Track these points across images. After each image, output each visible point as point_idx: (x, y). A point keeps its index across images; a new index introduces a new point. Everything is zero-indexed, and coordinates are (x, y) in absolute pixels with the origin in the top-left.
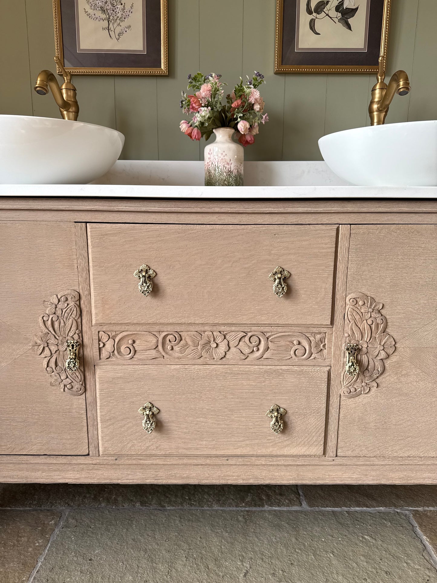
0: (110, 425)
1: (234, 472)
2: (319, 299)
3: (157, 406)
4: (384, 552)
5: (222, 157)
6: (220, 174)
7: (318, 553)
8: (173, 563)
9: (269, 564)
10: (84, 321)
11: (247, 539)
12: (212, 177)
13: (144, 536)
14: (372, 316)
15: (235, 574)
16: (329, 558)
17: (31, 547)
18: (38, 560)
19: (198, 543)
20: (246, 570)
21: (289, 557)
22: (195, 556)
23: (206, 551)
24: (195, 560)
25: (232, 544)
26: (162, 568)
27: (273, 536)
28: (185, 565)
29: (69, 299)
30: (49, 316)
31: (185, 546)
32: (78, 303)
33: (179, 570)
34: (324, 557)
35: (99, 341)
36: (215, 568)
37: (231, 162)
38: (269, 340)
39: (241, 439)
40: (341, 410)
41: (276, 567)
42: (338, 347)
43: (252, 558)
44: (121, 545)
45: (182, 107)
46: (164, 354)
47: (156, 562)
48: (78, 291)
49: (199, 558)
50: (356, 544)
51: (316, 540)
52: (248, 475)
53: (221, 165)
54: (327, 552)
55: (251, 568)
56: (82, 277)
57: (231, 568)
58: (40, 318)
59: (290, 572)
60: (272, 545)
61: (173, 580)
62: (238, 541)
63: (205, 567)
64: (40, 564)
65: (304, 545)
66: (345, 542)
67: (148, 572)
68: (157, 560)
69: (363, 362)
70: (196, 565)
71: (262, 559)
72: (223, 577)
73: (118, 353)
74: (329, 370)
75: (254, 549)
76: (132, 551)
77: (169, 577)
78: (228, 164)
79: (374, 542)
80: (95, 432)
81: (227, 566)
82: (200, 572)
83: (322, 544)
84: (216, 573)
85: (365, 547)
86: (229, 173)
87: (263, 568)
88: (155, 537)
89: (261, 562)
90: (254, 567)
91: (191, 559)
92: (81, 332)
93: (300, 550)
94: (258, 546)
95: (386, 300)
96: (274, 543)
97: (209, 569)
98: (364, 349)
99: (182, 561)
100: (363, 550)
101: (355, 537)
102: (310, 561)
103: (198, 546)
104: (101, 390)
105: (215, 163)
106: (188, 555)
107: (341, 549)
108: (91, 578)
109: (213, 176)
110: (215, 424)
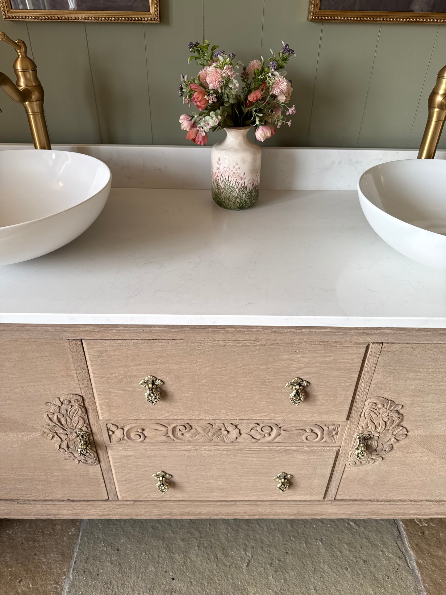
0: (126, 484)
1: (241, 510)
2: (337, 403)
3: (169, 473)
4: (365, 540)
5: (234, 171)
6: (231, 190)
7: (309, 540)
8: (187, 553)
9: (267, 553)
10: (90, 417)
11: (249, 526)
12: (221, 192)
13: (161, 523)
14: (389, 415)
15: (240, 564)
16: (318, 546)
17: (65, 536)
18: (74, 550)
19: (208, 530)
20: (249, 560)
21: (284, 545)
22: (206, 545)
23: (215, 540)
24: (206, 549)
25: (237, 531)
26: (178, 557)
27: (272, 523)
28: (197, 555)
29: (73, 402)
30: (54, 414)
31: (197, 534)
32: (82, 404)
33: (193, 560)
34: (314, 545)
35: (108, 430)
36: (223, 558)
37: (245, 176)
38: (281, 429)
39: (249, 492)
40: (344, 473)
41: (273, 556)
42: (350, 435)
43: (253, 547)
44: (142, 534)
45: (182, 95)
46: (174, 438)
47: (174, 552)
48: (81, 395)
49: (209, 547)
50: (342, 531)
51: (308, 526)
52: (253, 512)
53: (233, 180)
54: (317, 539)
55: (252, 557)
56: (83, 384)
57: (236, 558)
58: (45, 416)
59: (285, 561)
60: (271, 532)
61: (188, 570)
62: (242, 529)
63: (214, 556)
64: (76, 554)
65: (298, 533)
66: (333, 529)
67: (167, 562)
68: (174, 549)
69: (373, 446)
70: (207, 554)
71: (262, 548)
72: (229, 567)
73: (128, 438)
74: (338, 450)
75: (255, 537)
76: (152, 539)
77: (185, 567)
78: (241, 178)
79: (357, 528)
80: (113, 487)
81: (232, 555)
82: (210, 561)
83: (313, 531)
84: (224, 563)
85: (349, 534)
86: (243, 189)
87: (262, 558)
88: (170, 525)
89: (261, 551)
90: (255, 557)
91: (203, 548)
92: (89, 424)
93: (294, 537)
94: (258, 533)
95: (407, 403)
96: (273, 530)
97: (217, 559)
98: (376, 438)
99: (195, 550)
100: (347, 537)
101: (342, 523)
102: (302, 549)
103: (208, 534)
104: (115, 463)
105: (225, 176)
106: (200, 543)
107: (328, 536)
108: (120, 569)
109: (222, 190)
110: (225, 483)
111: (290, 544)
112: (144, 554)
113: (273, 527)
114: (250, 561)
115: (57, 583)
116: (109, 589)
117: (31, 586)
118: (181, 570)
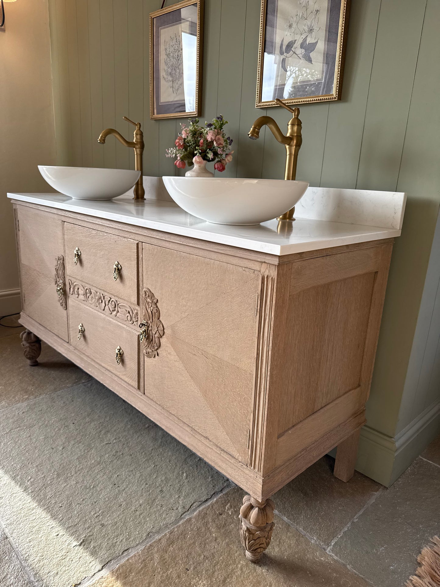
0: (73, 330)
1: (107, 380)
3: (84, 326)
4: (179, 485)
7: (150, 461)
8: (93, 421)
9: (123, 447)
10: (65, 272)
11: (133, 434)
14: (152, 306)
15: (105, 441)
16: (150, 466)
17: (65, 385)
29: (61, 259)
32: (63, 262)
33: (91, 425)
34: (149, 464)
35: (69, 284)
36: (102, 434)
38: (118, 306)
39: (109, 361)
40: (145, 364)
41: (123, 450)
43: (121, 441)
44: (89, 403)
46: (86, 299)
47: (89, 417)
48: (63, 256)
49: (104, 427)
50: (174, 472)
51: (160, 456)
52: (111, 384)
54: (154, 463)
55: (114, 443)
57: (108, 438)
59: (125, 456)
62: (128, 432)
63: (100, 430)
64: (59, 392)
65: (150, 454)
67: (81, 418)
68: (91, 416)
70: (99, 427)
71: (124, 444)
72: (99, 438)
73: (74, 293)
74: (139, 335)
75: (128, 439)
76: (89, 407)
77: (84, 424)
81: (108, 436)
82: (96, 430)
83: (159, 460)
84: (100, 435)
85: (175, 476)
92: (65, 277)
96: (140, 443)
98: (150, 327)
100: (172, 476)
110: (101, 347)
111: (138, 454)
112: (78, 409)
113: (143, 443)
114: (110, 443)
115: (40, 395)
116: (50, 408)
117: (33, 390)
118: (81, 423)
